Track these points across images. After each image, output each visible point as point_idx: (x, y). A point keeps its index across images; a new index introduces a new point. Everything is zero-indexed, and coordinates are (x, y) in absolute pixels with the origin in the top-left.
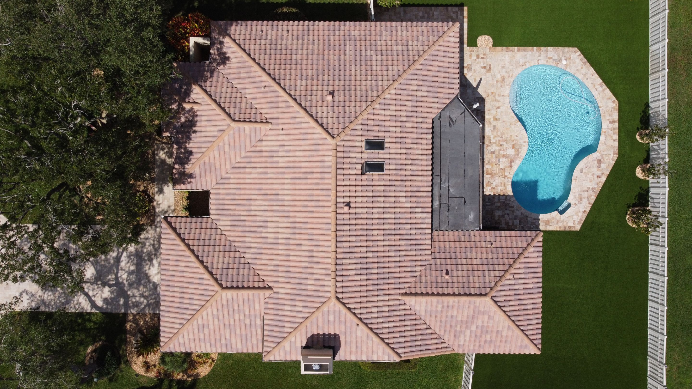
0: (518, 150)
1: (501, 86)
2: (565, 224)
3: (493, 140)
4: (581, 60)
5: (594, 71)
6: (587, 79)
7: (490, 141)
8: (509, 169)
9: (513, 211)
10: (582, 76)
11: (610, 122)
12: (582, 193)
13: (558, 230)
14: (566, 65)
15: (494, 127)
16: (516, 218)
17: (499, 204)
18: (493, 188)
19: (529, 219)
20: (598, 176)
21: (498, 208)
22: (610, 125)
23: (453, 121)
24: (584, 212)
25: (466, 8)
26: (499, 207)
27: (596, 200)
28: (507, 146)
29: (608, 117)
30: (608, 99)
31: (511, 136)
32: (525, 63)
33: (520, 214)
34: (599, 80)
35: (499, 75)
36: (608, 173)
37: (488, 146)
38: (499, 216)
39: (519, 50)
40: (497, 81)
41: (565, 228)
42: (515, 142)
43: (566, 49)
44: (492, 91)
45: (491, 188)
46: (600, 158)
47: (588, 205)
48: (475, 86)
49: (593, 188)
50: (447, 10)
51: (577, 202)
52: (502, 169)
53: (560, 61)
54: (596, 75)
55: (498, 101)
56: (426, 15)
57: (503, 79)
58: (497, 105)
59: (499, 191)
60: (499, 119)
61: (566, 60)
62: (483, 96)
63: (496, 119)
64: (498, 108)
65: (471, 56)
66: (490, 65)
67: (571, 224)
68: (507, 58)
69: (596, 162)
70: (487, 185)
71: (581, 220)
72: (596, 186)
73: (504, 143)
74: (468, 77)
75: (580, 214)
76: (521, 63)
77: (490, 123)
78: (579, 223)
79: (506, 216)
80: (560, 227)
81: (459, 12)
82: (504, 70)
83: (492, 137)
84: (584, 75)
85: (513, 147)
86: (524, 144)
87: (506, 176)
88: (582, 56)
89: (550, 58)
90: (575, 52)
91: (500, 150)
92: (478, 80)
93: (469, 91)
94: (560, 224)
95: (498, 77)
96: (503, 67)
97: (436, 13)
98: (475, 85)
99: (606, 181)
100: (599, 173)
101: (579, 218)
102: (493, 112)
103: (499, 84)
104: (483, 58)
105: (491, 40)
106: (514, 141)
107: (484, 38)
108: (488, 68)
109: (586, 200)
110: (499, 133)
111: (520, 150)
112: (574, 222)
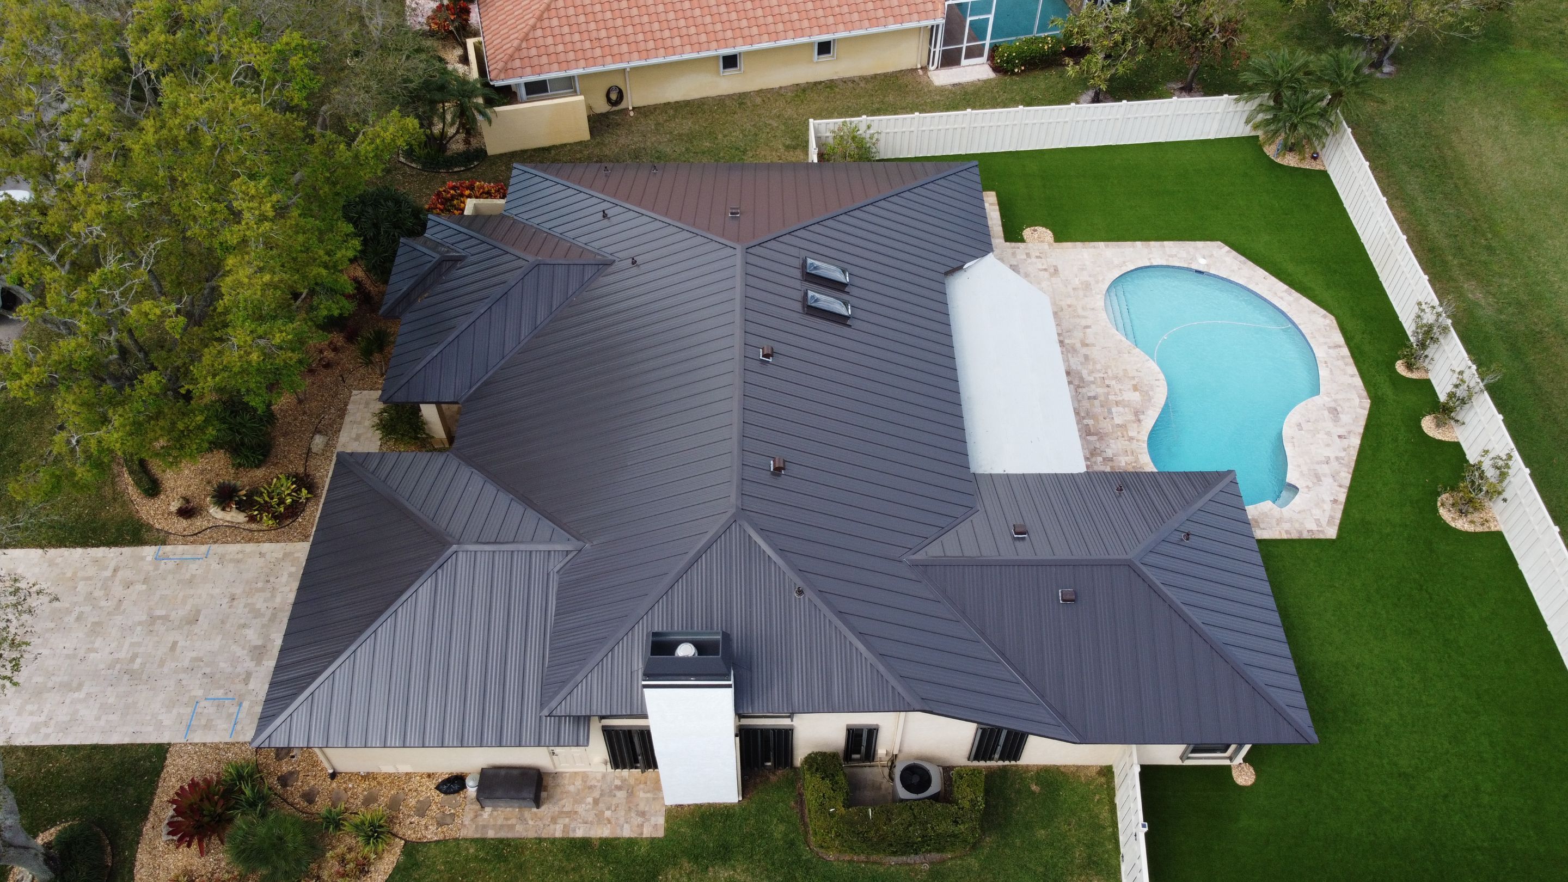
0: (1147, 392)
1: (1085, 296)
2: (1297, 525)
3: (1088, 378)
4: (1235, 258)
5: (1266, 273)
6: (1257, 283)
7: (1081, 379)
8: (1135, 425)
10: (1247, 280)
11: (1329, 347)
12: (1317, 467)
13: (1285, 537)
14: (1207, 265)
15: (1086, 357)
18: (1110, 460)
20: (1340, 437)
22: (1331, 351)
24: (1335, 501)
25: (992, 194)
27: (1353, 479)
28: (1120, 387)
29: (1321, 340)
30: (1310, 312)
31: (1125, 370)
32: (1125, 262)
34: (1284, 287)
35: (1077, 279)
36: (1361, 430)
39: (1107, 246)
40: (1074, 289)
41: (1300, 533)
42: (1137, 379)
43: (1200, 244)
44: (1068, 303)
45: (1104, 459)
46: (1333, 405)
47: (1338, 488)
49: (1338, 458)
51: (1310, 485)
52: (1120, 426)
53: (1193, 259)
54: (1273, 278)
55: (1085, 317)
57: (1087, 286)
58: (1084, 322)
59: (1123, 464)
60: (1093, 345)
61: (1204, 258)
63: (1086, 345)
64: (1087, 327)
65: (1014, 254)
66: (1055, 266)
67: (1314, 527)
68: (1086, 257)
69: (1326, 413)
71: (1332, 517)
72: (1343, 454)
73: (1114, 382)
75: (1327, 506)
76: (1117, 263)
77: (1074, 350)
78: (1330, 523)
80: (1287, 532)
82: (1084, 272)
83: (1085, 372)
84: (1248, 277)
85: (1135, 388)
86: (1158, 383)
87: (1132, 438)
88: (1235, 253)
89: (1171, 256)
90: (1220, 247)
91: (1108, 394)
94: (1286, 526)
95: (1077, 282)
96: (1082, 269)
99: (1362, 446)
100: (1342, 431)
101: (1327, 514)
103: (1081, 293)
104: (1039, 257)
105: (1050, 233)
106: (1133, 378)
107: (1035, 231)
108: (1052, 270)
109: (1331, 480)
110: (1098, 367)
111: (1151, 393)
112: (1318, 521)
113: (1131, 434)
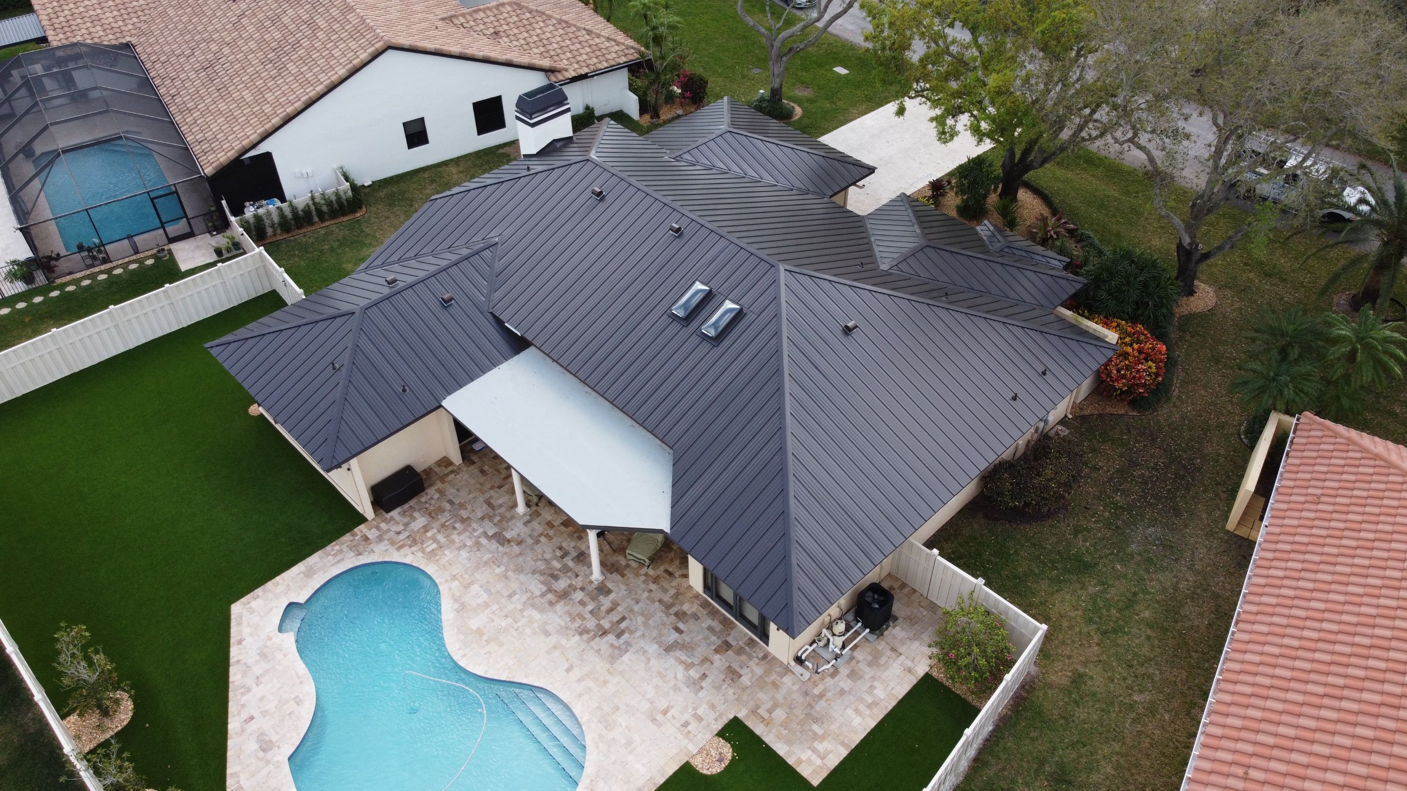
0: (465, 634)
1: (598, 708)
2: (270, 595)
3: (529, 612)
7: (535, 608)
8: (457, 594)
9: (393, 543)
12: (267, 666)
13: (278, 578)
15: (546, 633)
16: (380, 539)
17: (429, 534)
18: (459, 548)
19: (352, 554)
20: (252, 718)
21: (426, 529)
24: (240, 642)
25: (815, 781)
26: (427, 531)
27: (226, 678)
28: (494, 623)
31: (501, 646)
33: (375, 548)
35: (624, 724)
36: (230, 743)
38: (414, 519)
40: (616, 708)
41: (264, 591)
42: (484, 642)
44: (609, 686)
45: (465, 546)
46: (270, 755)
47: (240, 657)
49: (249, 690)
50: (843, 744)
51: (269, 643)
52: (471, 584)
55: (579, 680)
56: (870, 700)
57: (607, 723)
58: (577, 673)
59: (446, 552)
60: (549, 652)
62: (618, 662)
63: (557, 647)
64: (568, 670)
65: (713, 707)
66: (658, 725)
67: (255, 604)
68: (639, 767)
69: (274, 738)
70: (478, 543)
71: (239, 624)
72: (244, 699)
73: (504, 624)
75: (246, 631)
77: (563, 633)
78: (241, 616)
79: (400, 528)
80: (277, 584)
81: (819, 762)
82: (623, 741)
83: (537, 616)
85: (479, 632)
86: (460, 652)
87: (454, 579)
91: (501, 609)
93: (652, 648)
94: (280, 589)
95: (621, 721)
96: (629, 743)
97: (858, 720)
99: (226, 724)
100: (252, 726)
101: (245, 624)
102: (572, 654)
103: (606, 708)
104: (686, 724)
105: (703, 771)
106: (488, 642)
107: (721, 760)
108: (659, 717)
109: (250, 661)
110: (528, 631)
111: (462, 637)
112: (252, 611)
113: (456, 583)
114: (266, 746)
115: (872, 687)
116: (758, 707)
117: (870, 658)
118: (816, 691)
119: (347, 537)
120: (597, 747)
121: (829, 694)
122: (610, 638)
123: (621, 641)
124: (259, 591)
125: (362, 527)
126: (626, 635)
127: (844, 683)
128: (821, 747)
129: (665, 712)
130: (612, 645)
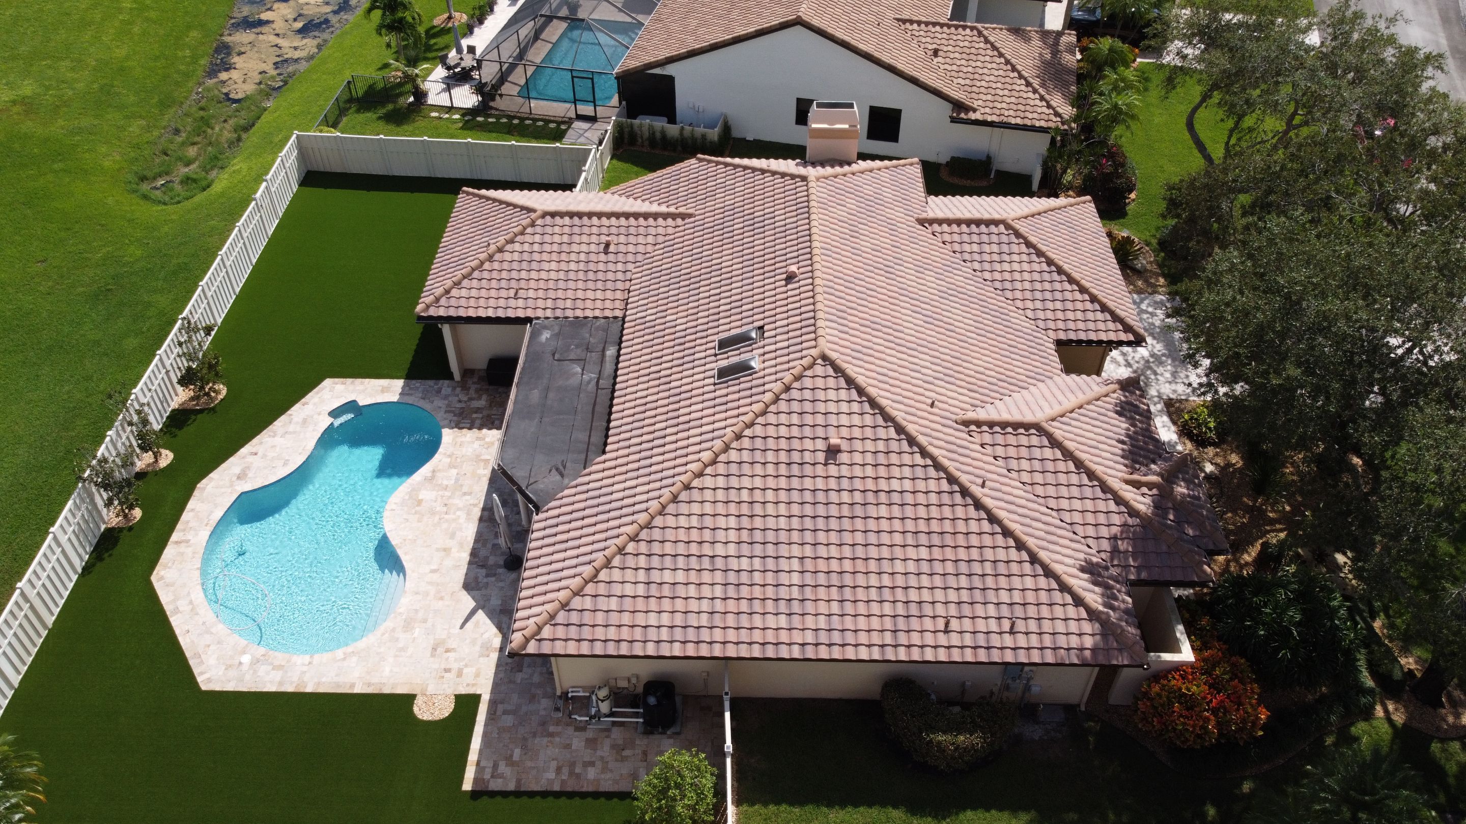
0: (411, 497)
1: (416, 611)
2: (351, 388)
3: (462, 515)
4: (202, 662)
5: (181, 639)
6: (204, 623)
7: (468, 514)
8: (440, 467)
9: (448, 406)
10: (213, 630)
11: (187, 541)
12: (298, 430)
13: (367, 380)
14: (244, 652)
15: (452, 536)
16: (446, 397)
17: (474, 416)
18: (478, 439)
19: (421, 395)
20: (256, 454)
21: (478, 410)
22: (190, 537)
23: (557, 469)
24: (305, 404)
25: (467, 786)
26: (476, 412)
27: (275, 419)
28: (434, 504)
29: (189, 551)
30: (172, 584)
31: (419, 521)
32: (344, 659)
33: (436, 403)
34: (176, 622)
35: (416, 635)
36: (231, 459)
37: (475, 505)
38: (479, 398)
39: (353, 685)
40: (425, 621)
41: (352, 383)
42: (413, 511)
43: (230, 687)
44: (441, 603)
46: (237, 483)
47: (294, 413)
48: (480, 611)
49: (274, 436)
50: (519, 781)
51: (316, 416)
52: (455, 467)
53: (255, 662)
54: (178, 631)
55: (431, 583)
56: (577, 770)
57: (408, 625)
58: (435, 577)
59: (469, 435)
60: (438, 550)
61: (240, 663)
62: (465, 592)
63: (447, 550)
64: (433, 571)
65: (477, 675)
66: (433, 656)
67: (339, 387)
68: (387, 670)
69: (250, 475)
70: (493, 443)
71: (317, 393)
72: (266, 439)
73: (438, 509)
74: (494, 630)
75: (315, 400)
76: (354, 659)
77: (461, 545)
78: (323, 389)
79: (465, 399)
80: (362, 383)
81: (487, 776)
82: (401, 645)
83: (462, 521)
84: (208, 632)
85: (420, 502)
86: (394, 507)
87: (450, 456)
88: (196, 671)
89: (280, 667)
90: (209, 680)
91: (450, 497)
92: (469, 625)
93: (495, 602)
94: (361, 387)
95: (417, 632)
96: (402, 649)
97: (551, 775)
98: (481, 614)
100: (250, 459)
101: (320, 395)
102: (448, 563)
103: (420, 615)
104: (447, 670)
105: (416, 709)
106: (416, 513)
107: (435, 713)
108: (440, 650)
109: (295, 419)
110: (445, 525)
111: (407, 497)
112: (332, 390)
113: (448, 460)
114: (240, 477)
115: (592, 764)
116: (502, 703)
117: (620, 742)
118: (552, 729)
119: (431, 383)
120: (383, 634)
121: (557, 739)
122: (483, 572)
123: (485, 580)
124: (349, 380)
125: (446, 382)
126: (493, 579)
127: (578, 742)
128: (503, 768)
129: (447, 651)
130: (476, 578)
